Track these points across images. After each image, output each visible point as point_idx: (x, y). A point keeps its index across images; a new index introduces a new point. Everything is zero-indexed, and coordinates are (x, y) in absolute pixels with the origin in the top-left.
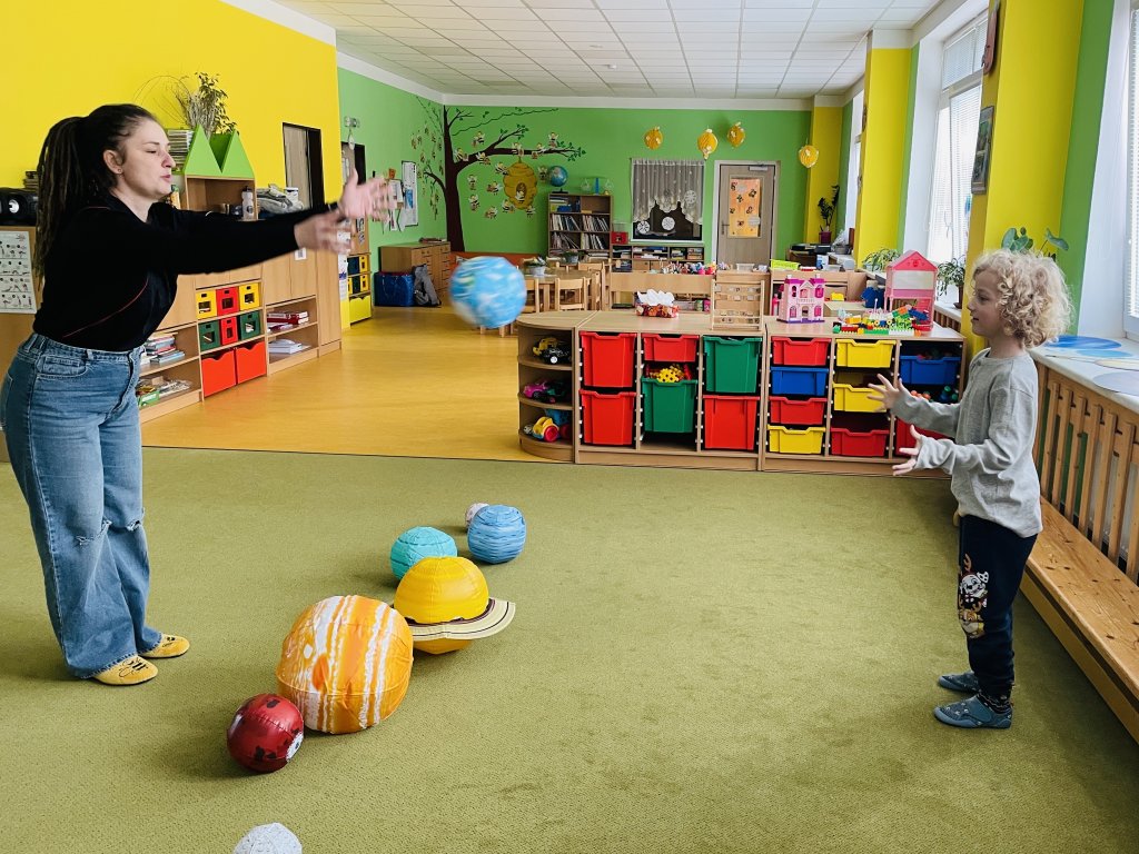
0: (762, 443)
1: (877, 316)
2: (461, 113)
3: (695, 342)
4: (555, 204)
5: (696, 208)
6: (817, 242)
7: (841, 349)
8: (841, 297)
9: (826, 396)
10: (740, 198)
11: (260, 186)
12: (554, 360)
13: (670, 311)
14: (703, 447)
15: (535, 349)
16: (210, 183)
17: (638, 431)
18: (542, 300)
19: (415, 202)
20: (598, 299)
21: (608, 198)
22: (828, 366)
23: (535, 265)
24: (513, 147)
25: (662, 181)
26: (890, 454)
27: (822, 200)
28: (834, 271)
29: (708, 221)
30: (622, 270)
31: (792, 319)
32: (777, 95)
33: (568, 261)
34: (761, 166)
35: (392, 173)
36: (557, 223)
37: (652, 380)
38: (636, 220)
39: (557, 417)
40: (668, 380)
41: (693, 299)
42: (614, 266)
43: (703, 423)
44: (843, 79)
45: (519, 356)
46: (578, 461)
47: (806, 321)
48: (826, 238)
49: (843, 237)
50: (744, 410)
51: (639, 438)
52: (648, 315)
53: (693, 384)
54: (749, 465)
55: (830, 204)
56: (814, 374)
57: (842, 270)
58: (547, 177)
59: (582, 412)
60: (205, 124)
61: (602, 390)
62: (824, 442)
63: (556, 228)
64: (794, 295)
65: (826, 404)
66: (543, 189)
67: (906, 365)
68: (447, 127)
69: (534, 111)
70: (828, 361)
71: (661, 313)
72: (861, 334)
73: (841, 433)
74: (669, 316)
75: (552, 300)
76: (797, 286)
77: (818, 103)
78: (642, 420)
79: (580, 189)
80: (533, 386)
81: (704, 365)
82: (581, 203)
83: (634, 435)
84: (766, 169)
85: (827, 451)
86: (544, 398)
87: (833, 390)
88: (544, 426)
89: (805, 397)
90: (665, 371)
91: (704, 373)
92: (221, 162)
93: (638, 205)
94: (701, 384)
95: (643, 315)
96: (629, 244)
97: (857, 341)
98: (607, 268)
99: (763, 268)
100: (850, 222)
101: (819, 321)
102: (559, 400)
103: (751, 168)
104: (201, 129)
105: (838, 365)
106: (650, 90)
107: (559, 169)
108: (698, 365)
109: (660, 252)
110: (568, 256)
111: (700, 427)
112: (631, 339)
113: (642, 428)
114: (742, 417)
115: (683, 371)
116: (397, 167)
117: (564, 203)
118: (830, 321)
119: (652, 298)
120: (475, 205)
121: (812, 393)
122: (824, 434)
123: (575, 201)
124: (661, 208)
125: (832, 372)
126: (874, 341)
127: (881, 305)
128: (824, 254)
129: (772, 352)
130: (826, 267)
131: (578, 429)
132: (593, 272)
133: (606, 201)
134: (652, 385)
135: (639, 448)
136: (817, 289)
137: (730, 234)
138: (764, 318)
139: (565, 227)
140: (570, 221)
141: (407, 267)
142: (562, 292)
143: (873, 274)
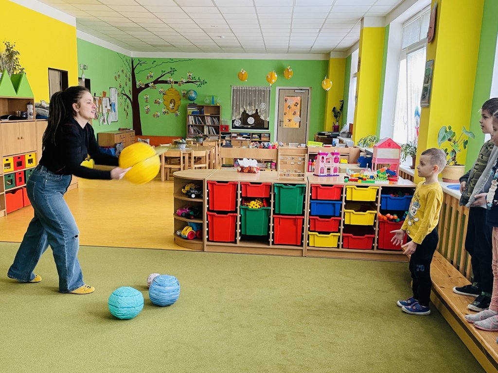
0: (305, 241)
1: (367, 173)
2: (140, 62)
3: (269, 187)
4: (190, 110)
5: (265, 112)
6: (332, 131)
7: (349, 191)
8: (346, 161)
9: (340, 216)
10: (289, 107)
11: (37, 101)
12: (193, 196)
13: (255, 170)
14: (273, 243)
15: (183, 190)
16: (11, 100)
17: (238, 234)
18: (184, 162)
19: (116, 110)
20: (214, 162)
21: (219, 107)
22: (341, 200)
23: (180, 143)
24: (168, 80)
25: (248, 98)
26: (375, 248)
27: (334, 108)
28: (342, 147)
29: (272, 119)
30: (227, 146)
31: (322, 174)
32: (310, 51)
33: (198, 141)
34: (301, 90)
35: (104, 94)
36: (191, 120)
37: (246, 207)
38: (234, 119)
39: (194, 227)
40: (254, 207)
41: (265, 162)
42: (222, 144)
43: (273, 230)
44: (346, 43)
45: (174, 194)
46: (205, 250)
47: (329, 175)
48: (336, 129)
49: (346, 128)
50: (295, 224)
51: (239, 238)
52: (243, 172)
53: (268, 210)
54: (298, 253)
55: (339, 111)
56: (334, 204)
57: (346, 146)
58: (186, 96)
59: (208, 224)
60: (8, 69)
61: (218, 212)
62: (339, 241)
63: (191, 123)
64: (323, 162)
65: (340, 221)
66: (184, 102)
67: (384, 200)
68: (133, 69)
69: (180, 60)
70: (342, 197)
71: (250, 171)
72: (360, 183)
73: (348, 236)
74: (254, 172)
75: (190, 162)
76: (325, 156)
77: (332, 56)
78: (240, 228)
79: (204, 102)
80: (182, 209)
81: (274, 199)
82: (204, 109)
83: (236, 236)
84: (304, 91)
85: (340, 246)
86: (188, 216)
87: (344, 213)
88: (187, 231)
89: (329, 217)
90: (253, 202)
91: (274, 203)
92: (16, 89)
93: (235, 111)
94: (272, 209)
95: (241, 171)
96: (230, 132)
97: (358, 186)
98: (218, 145)
99: (303, 145)
100: (350, 120)
101: (337, 175)
102: (196, 218)
103: (296, 91)
104: (6, 72)
105: (347, 199)
106: (242, 49)
107: (193, 92)
108: (271, 199)
109: (246, 136)
110: (197, 138)
111: (271, 232)
112: (235, 185)
113: (240, 233)
114: (294, 228)
115: (262, 202)
116: (107, 91)
117: (195, 110)
118: (343, 175)
119: (245, 163)
120: (148, 111)
121: (333, 215)
122: (339, 237)
123: (201, 108)
124: (247, 112)
125: (344, 203)
126: (367, 187)
127: (370, 166)
128: (336, 137)
129: (311, 192)
130: (338, 145)
131: (206, 233)
132: (211, 147)
133: (218, 108)
134: (246, 210)
135: (239, 244)
136: (335, 158)
137: (284, 127)
138: (307, 174)
139: (196, 123)
140: (198, 119)
141: (113, 144)
142: (195, 157)
143: (363, 149)
